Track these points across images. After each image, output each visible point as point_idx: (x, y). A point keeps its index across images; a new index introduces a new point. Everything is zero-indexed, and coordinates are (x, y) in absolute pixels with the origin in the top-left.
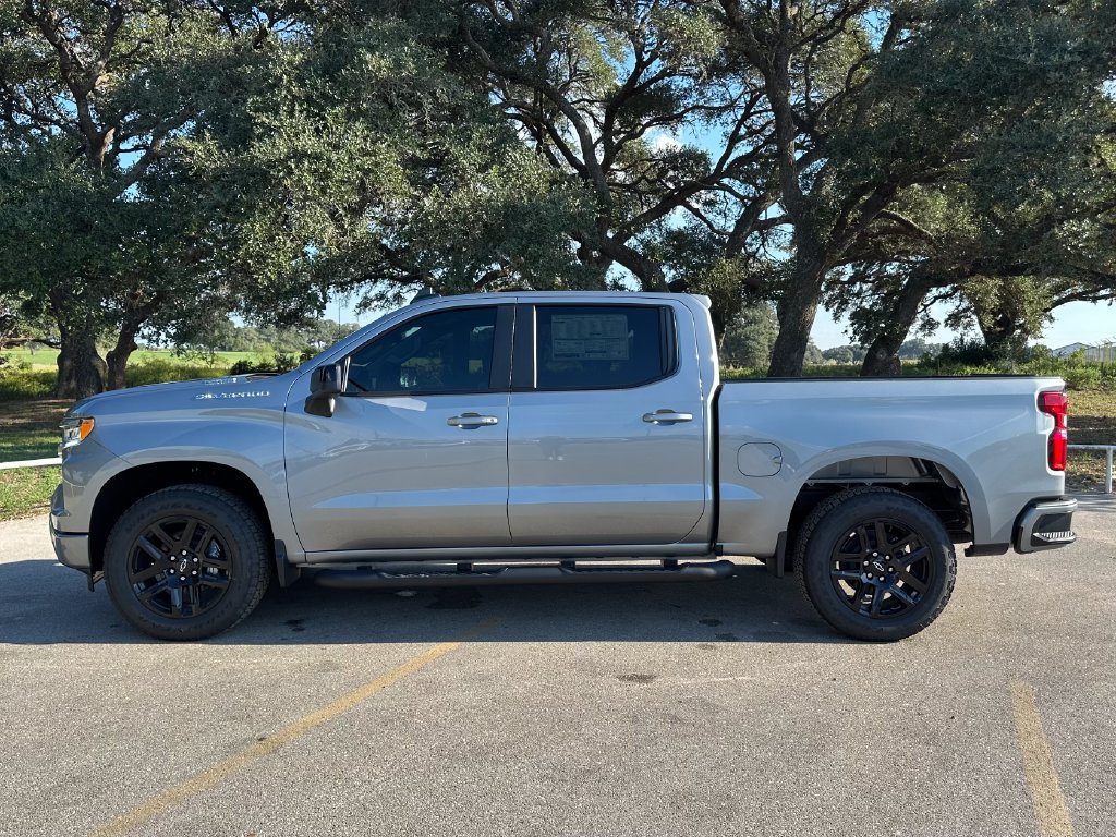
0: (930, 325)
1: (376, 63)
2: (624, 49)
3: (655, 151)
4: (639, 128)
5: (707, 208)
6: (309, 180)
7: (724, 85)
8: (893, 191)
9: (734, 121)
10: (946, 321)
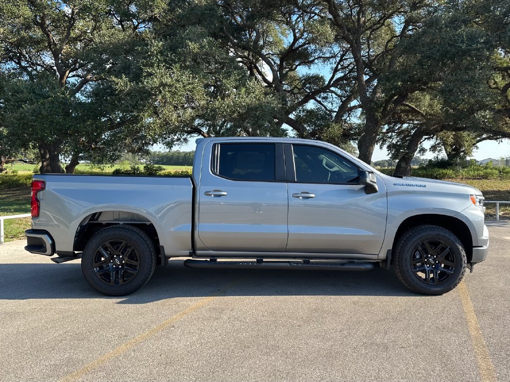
0: (423, 150)
1: (193, 46)
2: (287, 32)
3: (301, 76)
4: (295, 66)
5: (324, 100)
6: (168, 95)
7: (331, 47)
8: (407, 95)
9: (335, 63)
10: (430, 149)
